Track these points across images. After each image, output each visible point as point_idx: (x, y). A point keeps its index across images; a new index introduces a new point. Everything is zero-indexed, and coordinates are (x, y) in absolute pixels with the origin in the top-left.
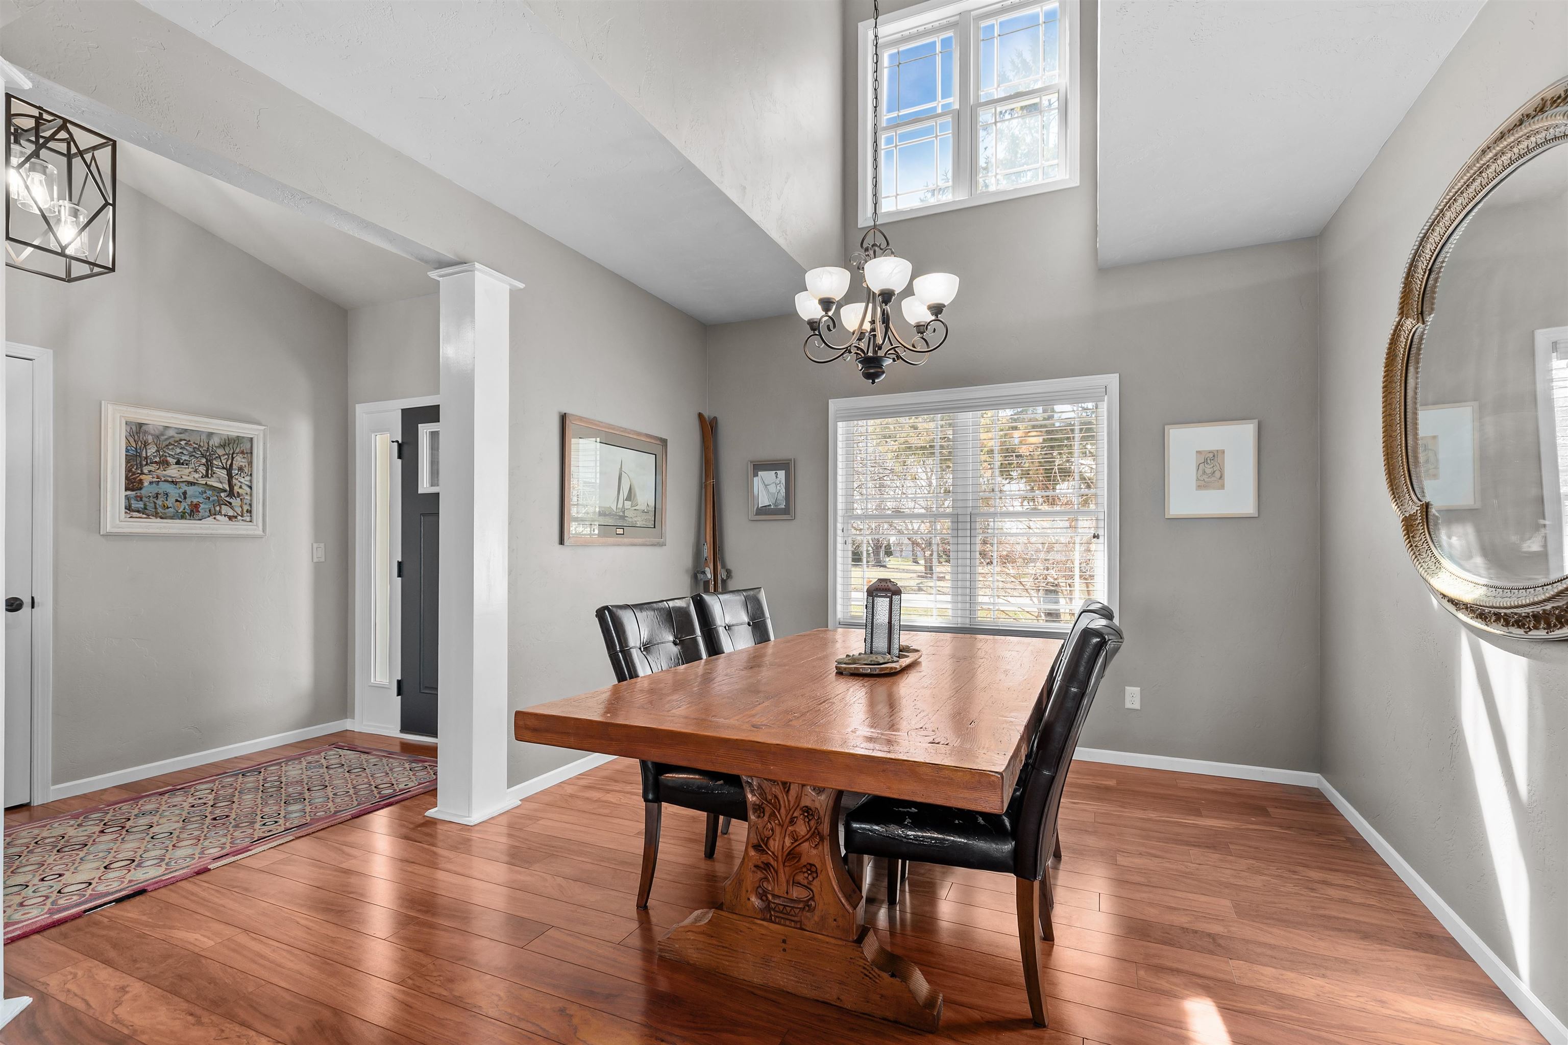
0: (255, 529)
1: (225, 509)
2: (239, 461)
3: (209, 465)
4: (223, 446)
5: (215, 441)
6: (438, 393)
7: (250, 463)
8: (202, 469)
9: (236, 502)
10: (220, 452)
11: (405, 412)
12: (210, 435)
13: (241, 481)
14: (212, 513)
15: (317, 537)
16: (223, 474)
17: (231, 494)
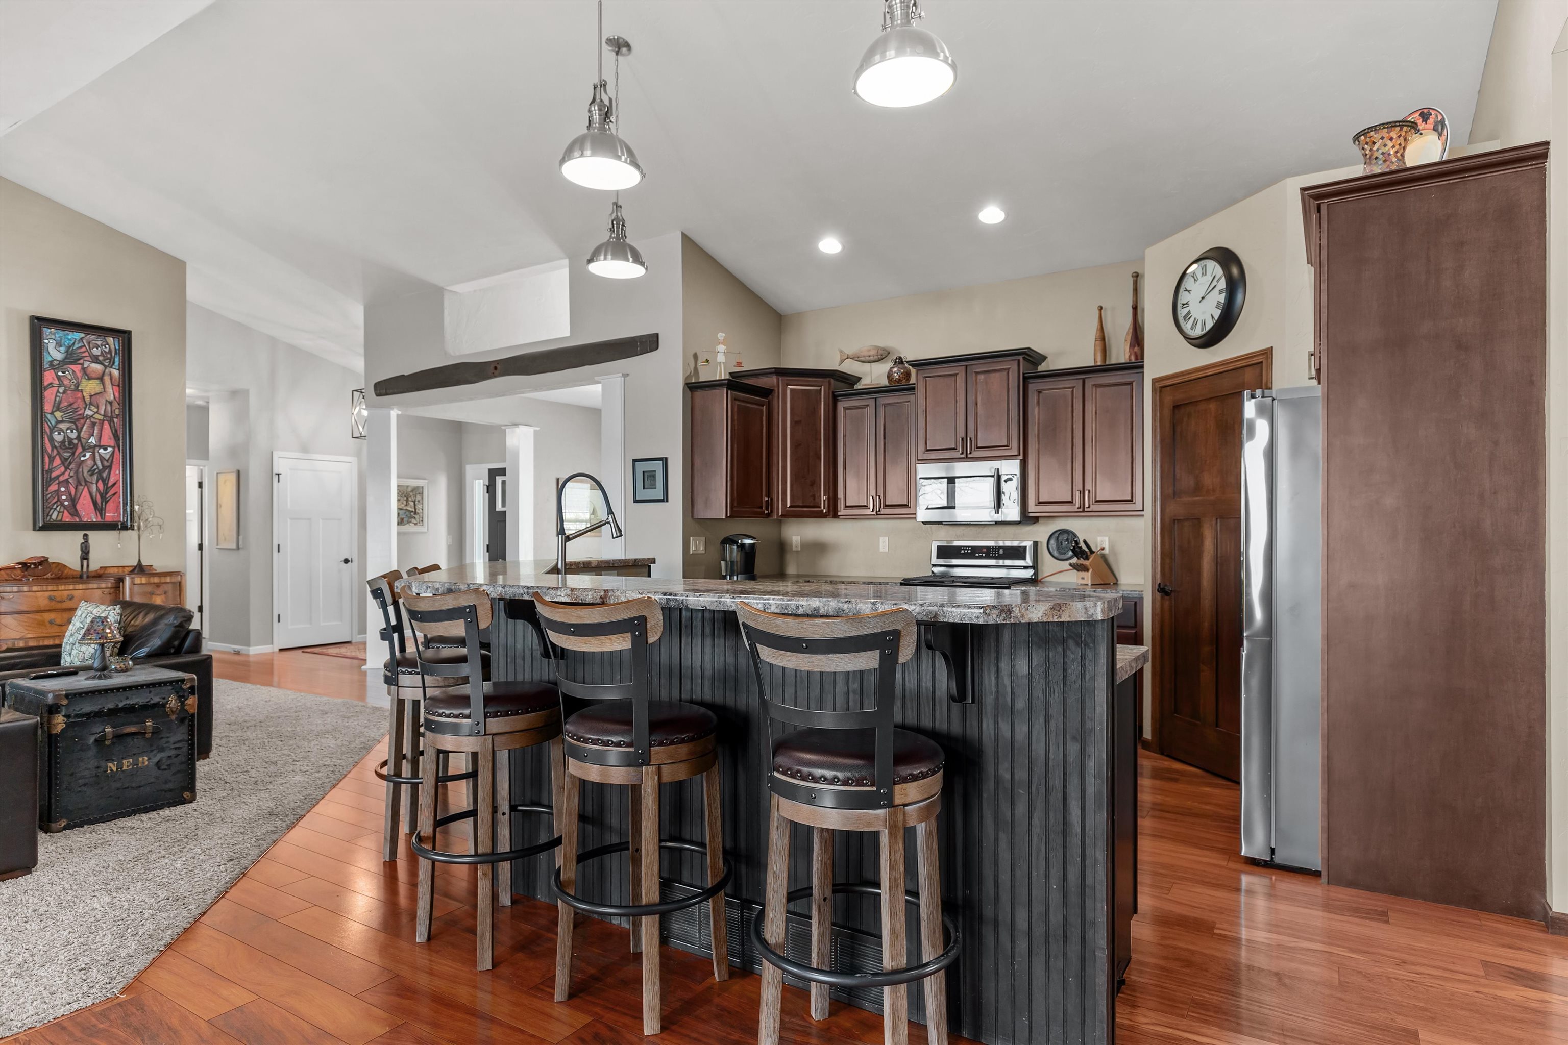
0: (424, 529)
1: (413, 520)
2: (418, 498)
3: (407, 501)
4: (412, 491)
5: (409, 489)
6: (505, 461)
7: (422, 498)
8: (405, 502)
9: (417, 516)
10: (411, 494)
11: (490, 470)
12: (408, 487)
13: (419, 506)
14: (409, 522)
15: (449, 533)
16: (412, 504)
17: (415, 513)
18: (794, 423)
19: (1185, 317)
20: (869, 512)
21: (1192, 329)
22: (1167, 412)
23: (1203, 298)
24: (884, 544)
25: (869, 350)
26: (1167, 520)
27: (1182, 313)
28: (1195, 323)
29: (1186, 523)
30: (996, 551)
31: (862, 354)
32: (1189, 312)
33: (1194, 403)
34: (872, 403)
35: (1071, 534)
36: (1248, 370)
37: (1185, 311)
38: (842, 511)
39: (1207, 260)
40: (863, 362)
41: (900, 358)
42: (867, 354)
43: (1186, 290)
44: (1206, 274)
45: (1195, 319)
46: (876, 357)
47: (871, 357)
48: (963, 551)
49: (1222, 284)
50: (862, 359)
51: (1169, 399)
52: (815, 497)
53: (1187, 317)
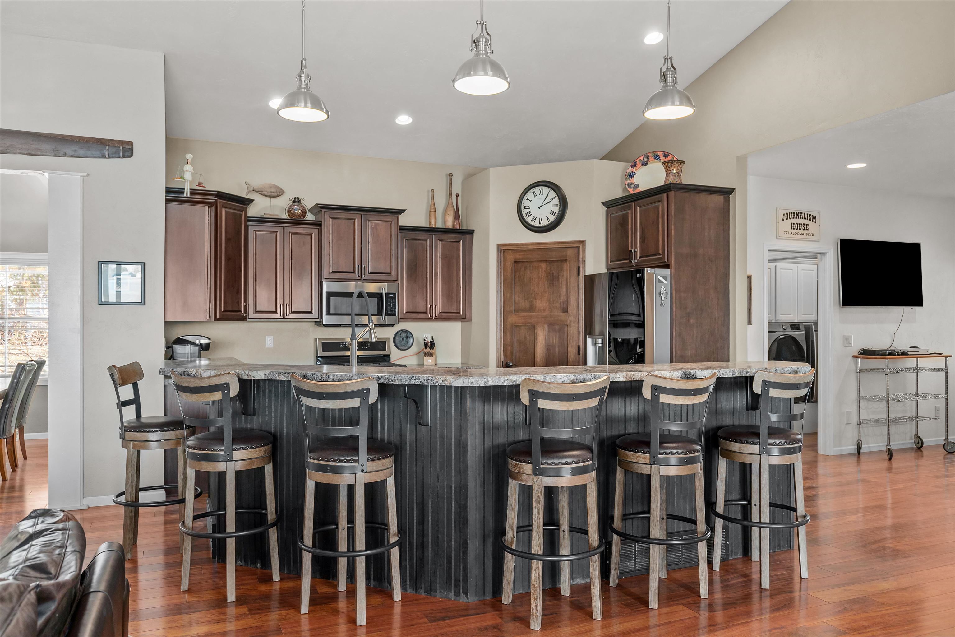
18: (228, 240)
19: (527, 214)
20: (278, 316)
21: (532, 221)
22: (509, 265)
23: (541, 206)
24: (269, 341)
25: (271, 187)
26: (509, 326)
27: (524, 211)
28: (534, 219)
29: (523, 327)
30: (365, 345)
31: (266, 189)
32: (530, 212)
33: (531, 262)
34: (280, 230)
35: (409, 333)
36: (569, 249)
37: (527, 211)
38: (252, 315)
39: (544, 187)
40: (266, 196)
41: (298, 198)
42: (269, 190)
43: (528, 199)
44: (543, 194)
45: (534, 216)
46: (275, 194)
47: (272, 193)
48: (341, 346)
49: (556, 201)
50: (266, 193)
51: (511, 257)
52: (239, 303)
53: (529, 214)
